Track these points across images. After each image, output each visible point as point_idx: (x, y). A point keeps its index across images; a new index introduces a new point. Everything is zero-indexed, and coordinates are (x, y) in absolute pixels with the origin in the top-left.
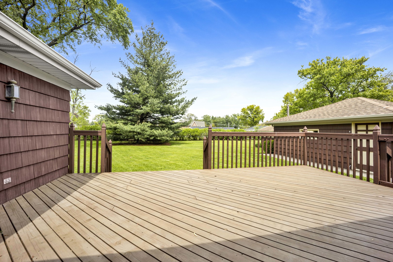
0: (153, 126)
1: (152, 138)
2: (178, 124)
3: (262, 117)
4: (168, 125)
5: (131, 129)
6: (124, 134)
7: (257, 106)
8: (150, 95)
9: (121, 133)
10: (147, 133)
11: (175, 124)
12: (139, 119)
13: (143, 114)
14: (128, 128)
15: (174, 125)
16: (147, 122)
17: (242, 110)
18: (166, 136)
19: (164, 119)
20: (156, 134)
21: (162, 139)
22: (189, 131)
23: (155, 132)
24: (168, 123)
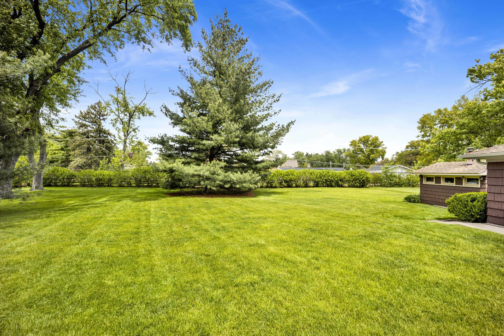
0: (229, 167)
1: (227, 186)
2: (267, 163)
3: (383, 152)
4: (252, 164)
5: (195, 171)
6: (184, 179)
7: (374, 137)
8: (224, 117)
9: (180, 177)
10: (219, 177)
11: (263, 163)
12: (208, 156)
13: (213, 148)
14: (191, 169)
15: (261, 164)
16: (220, 160)
17: (351, 142)
18: (249, 182)
19: (246, 155)
20: (233, 180)
21: (243, 187)
22: (281, 174)
23: (231, 175)
24: (252, 161)
